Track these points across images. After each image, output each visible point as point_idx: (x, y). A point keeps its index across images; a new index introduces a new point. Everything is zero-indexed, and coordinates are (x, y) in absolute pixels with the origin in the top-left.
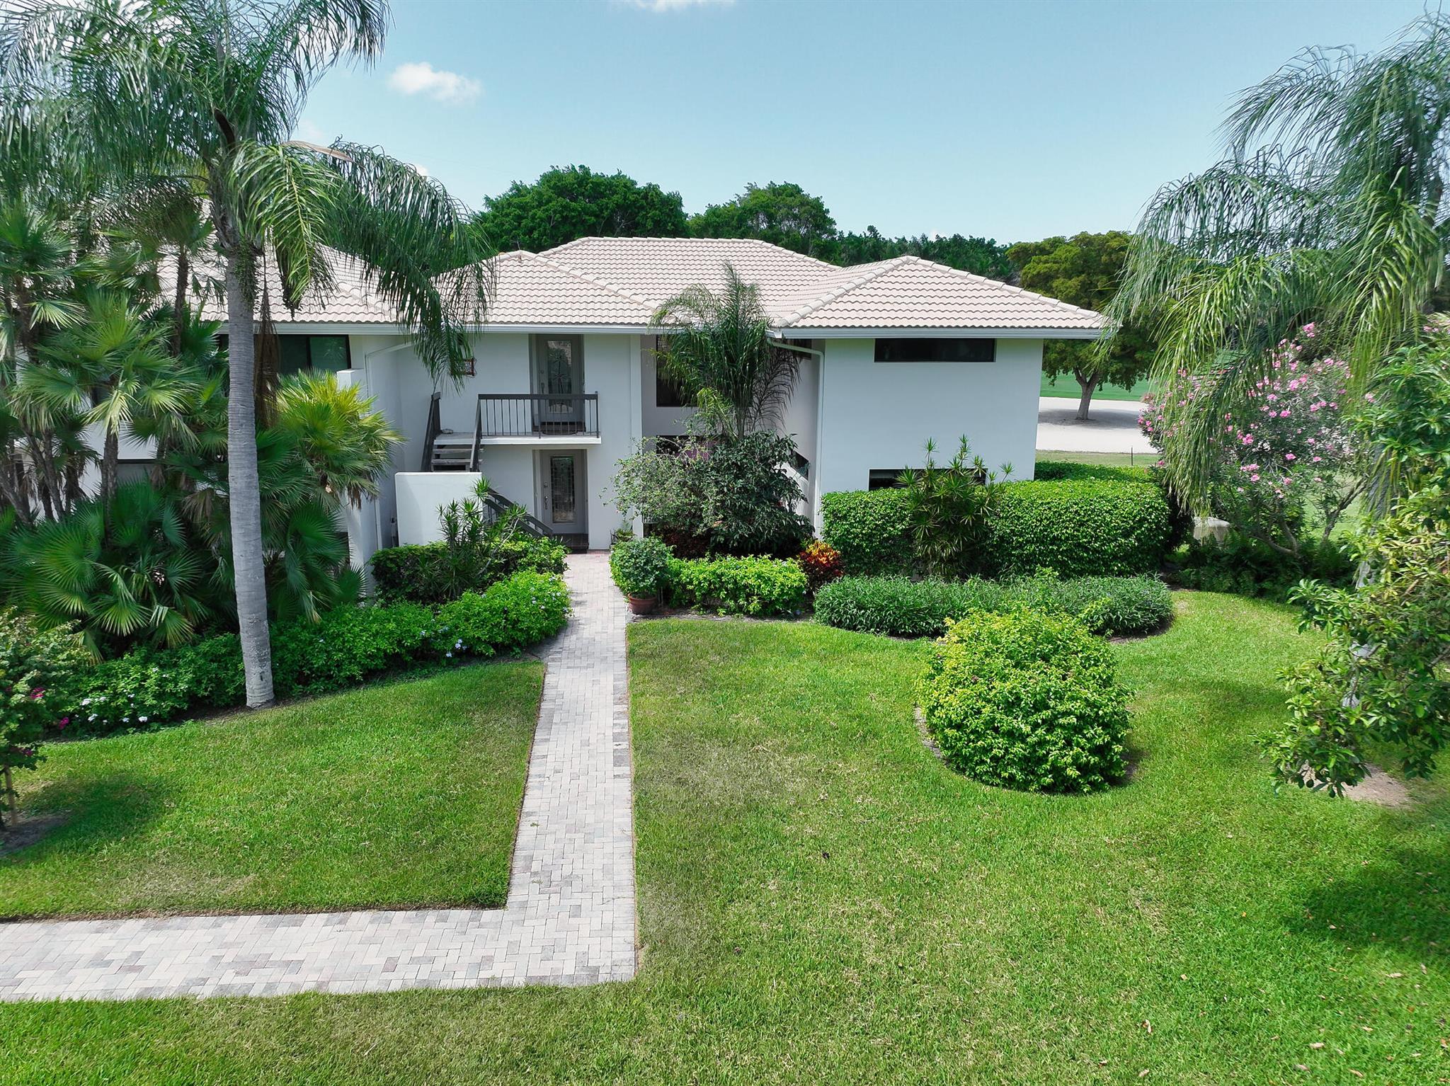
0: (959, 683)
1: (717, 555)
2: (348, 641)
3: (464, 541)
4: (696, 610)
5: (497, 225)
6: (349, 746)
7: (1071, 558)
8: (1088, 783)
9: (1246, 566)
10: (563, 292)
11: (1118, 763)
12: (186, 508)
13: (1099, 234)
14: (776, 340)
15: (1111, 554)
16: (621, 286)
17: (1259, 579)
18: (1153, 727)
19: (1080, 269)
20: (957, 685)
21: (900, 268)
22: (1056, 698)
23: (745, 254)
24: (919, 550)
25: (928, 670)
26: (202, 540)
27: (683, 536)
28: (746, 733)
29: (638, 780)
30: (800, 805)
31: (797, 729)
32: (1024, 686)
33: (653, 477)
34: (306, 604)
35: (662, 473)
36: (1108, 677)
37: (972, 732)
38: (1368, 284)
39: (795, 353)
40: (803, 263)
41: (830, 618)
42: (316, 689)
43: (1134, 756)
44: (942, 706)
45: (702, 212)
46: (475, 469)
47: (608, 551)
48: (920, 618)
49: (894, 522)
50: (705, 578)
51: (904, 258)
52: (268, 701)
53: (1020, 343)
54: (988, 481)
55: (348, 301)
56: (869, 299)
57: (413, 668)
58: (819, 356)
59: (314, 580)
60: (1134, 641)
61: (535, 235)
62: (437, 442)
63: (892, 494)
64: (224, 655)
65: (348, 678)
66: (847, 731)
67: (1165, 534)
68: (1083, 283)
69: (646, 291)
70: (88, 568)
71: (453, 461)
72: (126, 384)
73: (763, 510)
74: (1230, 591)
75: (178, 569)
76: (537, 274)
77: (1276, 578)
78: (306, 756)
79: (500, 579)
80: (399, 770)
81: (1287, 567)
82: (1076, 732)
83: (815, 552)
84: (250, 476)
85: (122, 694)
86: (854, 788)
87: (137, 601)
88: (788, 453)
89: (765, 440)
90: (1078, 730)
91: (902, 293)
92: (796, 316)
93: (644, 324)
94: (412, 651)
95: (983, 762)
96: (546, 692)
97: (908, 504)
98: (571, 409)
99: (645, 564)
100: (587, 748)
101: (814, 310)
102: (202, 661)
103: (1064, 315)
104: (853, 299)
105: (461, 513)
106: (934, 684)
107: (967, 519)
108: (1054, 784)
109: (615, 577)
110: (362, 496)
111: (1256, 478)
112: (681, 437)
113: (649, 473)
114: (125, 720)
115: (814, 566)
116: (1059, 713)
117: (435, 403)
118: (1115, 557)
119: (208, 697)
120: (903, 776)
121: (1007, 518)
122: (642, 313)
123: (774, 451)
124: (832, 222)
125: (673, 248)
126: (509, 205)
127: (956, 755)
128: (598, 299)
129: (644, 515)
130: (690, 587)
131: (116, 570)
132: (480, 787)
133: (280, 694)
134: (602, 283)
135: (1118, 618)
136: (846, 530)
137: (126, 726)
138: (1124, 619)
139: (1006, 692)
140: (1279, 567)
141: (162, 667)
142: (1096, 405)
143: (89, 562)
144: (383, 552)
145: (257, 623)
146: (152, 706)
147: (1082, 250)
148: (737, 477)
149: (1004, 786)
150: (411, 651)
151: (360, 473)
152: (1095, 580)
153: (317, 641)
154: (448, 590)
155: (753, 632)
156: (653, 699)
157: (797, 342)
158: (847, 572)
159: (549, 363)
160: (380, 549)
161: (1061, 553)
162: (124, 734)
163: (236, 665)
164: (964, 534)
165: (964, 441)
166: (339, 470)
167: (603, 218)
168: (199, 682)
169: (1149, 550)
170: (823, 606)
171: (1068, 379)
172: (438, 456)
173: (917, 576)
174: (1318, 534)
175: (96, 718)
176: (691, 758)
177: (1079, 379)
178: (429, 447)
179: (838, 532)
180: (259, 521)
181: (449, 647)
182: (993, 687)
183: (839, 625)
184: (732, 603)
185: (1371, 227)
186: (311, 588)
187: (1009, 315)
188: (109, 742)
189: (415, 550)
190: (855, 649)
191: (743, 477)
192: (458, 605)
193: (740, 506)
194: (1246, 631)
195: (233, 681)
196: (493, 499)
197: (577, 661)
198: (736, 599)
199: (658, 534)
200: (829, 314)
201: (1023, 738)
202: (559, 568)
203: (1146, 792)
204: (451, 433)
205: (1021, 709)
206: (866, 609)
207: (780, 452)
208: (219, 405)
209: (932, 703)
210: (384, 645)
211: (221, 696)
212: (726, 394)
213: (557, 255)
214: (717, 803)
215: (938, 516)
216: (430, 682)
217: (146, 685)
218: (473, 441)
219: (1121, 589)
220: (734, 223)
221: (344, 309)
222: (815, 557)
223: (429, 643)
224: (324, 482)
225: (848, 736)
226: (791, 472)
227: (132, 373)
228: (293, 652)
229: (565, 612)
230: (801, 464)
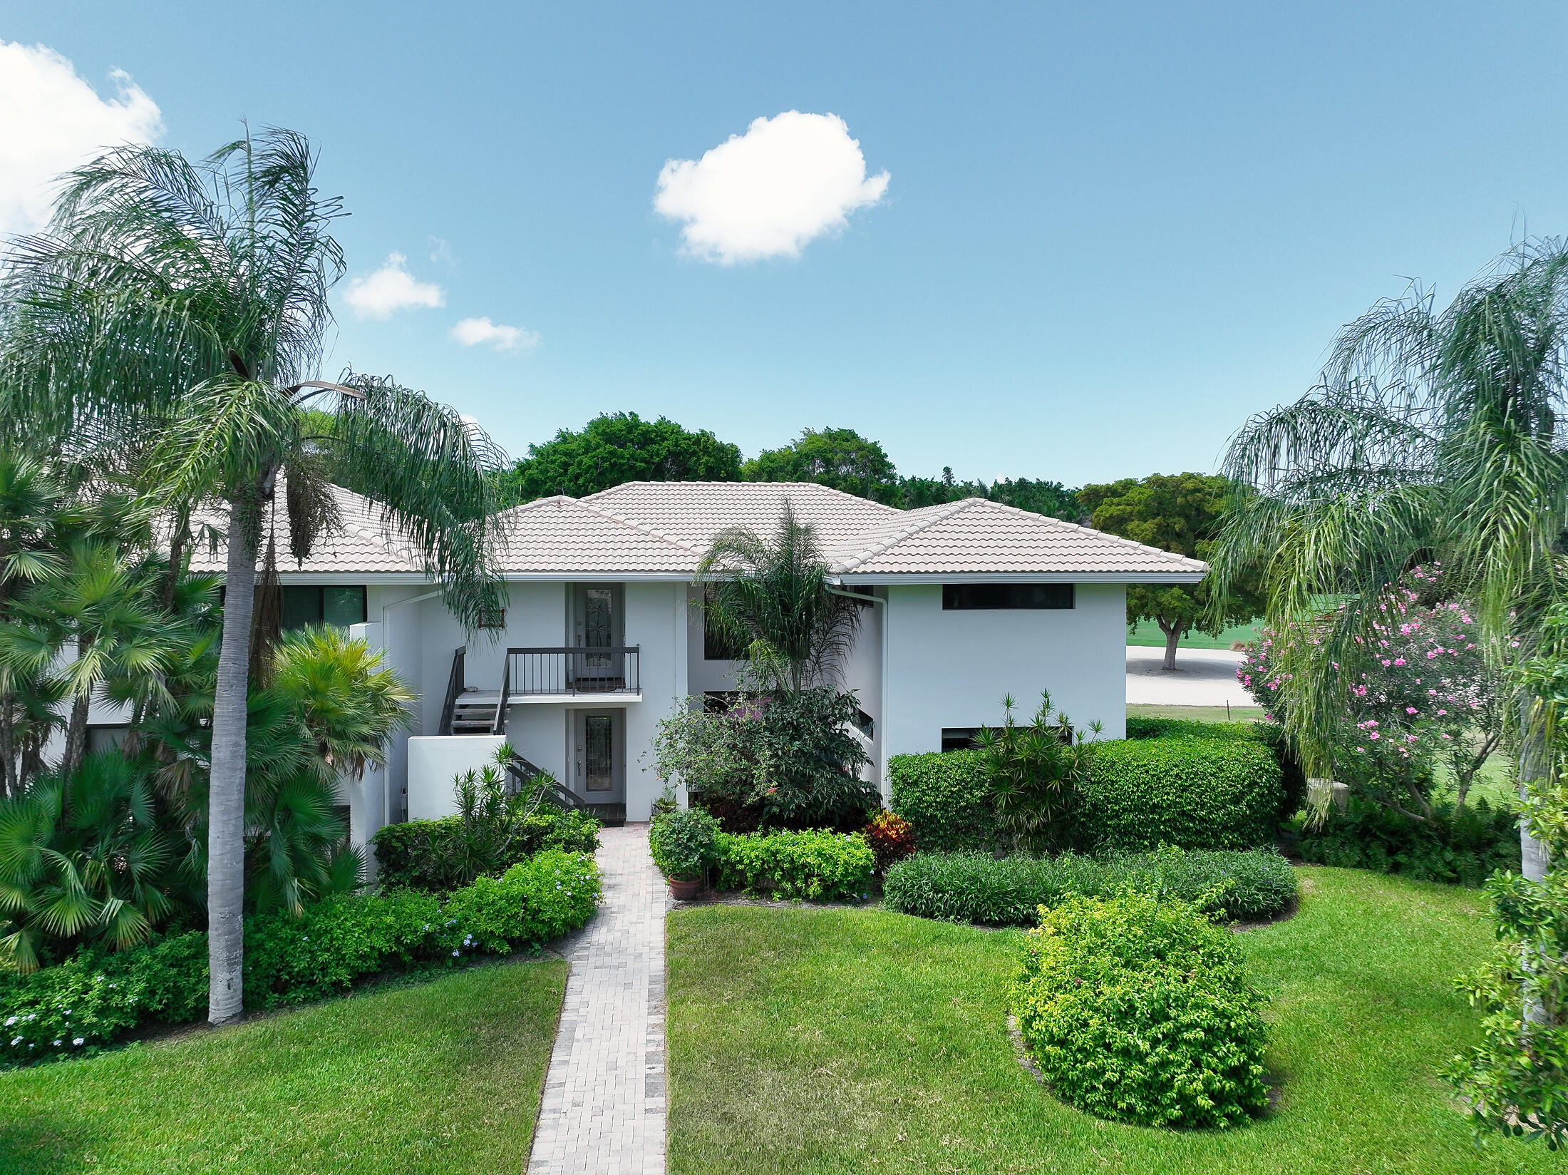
0: (1059, 987)
1: (771, 828)
2: (337, 939)
3: (481, 815)
4: (745, 894)
5: (541, 472)
6: (324, 1073)
7: (1176, 829)
8: (1225, 1115)
9: (1375, 836)
10: (604, 538)
11: (1259, 1089)
12: (159, 783)
13: (1173, 476)
14: (834, 587)
15: (1220, 824)
16: (667, 531)
17: (1391, 851)
18: (1294, 1040)
19: (1155, 511)
20: (1057, 989)
21: (967, 510)
22: (1177, 1005)
23: (800, 497)
24: (1002, 821)
25: (1021, 970)
26: (175, 819)
27: (733, 806)
28: (806, 1052)
29: (675, 1116)
30: (873, 1149)
31: (867, 1045)
32: (1138, 991)
33: (699, 740)
34: (289, 893)
35: (709, 735)
36: (1236, 978)
37: (1080, 1050)
38: (1492, 520)
39: (855, 601)
40: (862, 507)
41: (903, 903)
42: (295, 998)
43: (1276, 1078)
44: (1041, 1017)
45: (757, 458)
46: (499, 732)
47: (647, 823)
48: (1006, 902)
49: (971, 788)
50: (757, 857)
51: (970, 500)
52: (234, 1015)
53: (1102, 588)
54: (1075, 741)
55: (367, 549)
56: (934, 543)
57: (412, 969)
58: (882, 604)
59: (300, 866)
60: (1257, 927)
61: (581, 481)
62: (459, 701)
63: (968, 756)
64: (186, 958)
65: (334, 984)
66: (927, 1048)
67: (1278, 799)
68: (1159, 526)
69: (694, 536)
70: (37, 854)
71: (476, 723)
72: (103, 642)
73: (822, 776)
74: (1359, 865)
75: (142, 854)
76: (576, 520)
77: (1411, 850)
78: (271, 1088)
79: (521, 860)
80: (383, 1106)
81: (1421, 837)
82: (1205, 1050)
83: (883, 825)
84: (236, 744)
85: (57, 1010)
86: (939, 1125)
87: (88, 894)
88: (850, 711)
89: (824, 697)
90: (1206, 1046)
91: (970, 536)
92: (855, 561)
93: (691, 571)
94: (413, 950)
95: (1094, 1088)
96: (568, 999)
97: (987, 767)
98: (610, 663)
99: (689, 840)
100: (614, 1072)
101: (875, 555)
102: (159, 966)
103: (1148, 559)
104: (917, 542)
105: (479, 783)
106: (1029, 986)
107: (1055, 785)
108: (1183, 1118)
109: (654, 855)
110: (366, 765)
111: (1375, 736)
112: (731, 694)
113: (695, 734)
114: (57, 1043)
115: (883, 841)
116: (1182, 1025)
117: (459, 657)
118: (1225, 828)
119: (163, 1011)
120: (997, 1108)
121: (1099, 783)
122: (689, 559)
123: (834, 709)
124: (891, 466)
125: (724, 492)
126: (555, 452)
127: (1061, 1079)
128: (642, 545)
129: (689, 783)
130: (740, 867)
131: (69, 857)
132: (480, 1127)
133: (251, 1006)
134: (647, 528)
135: (1236, 900)
136: (917, 798)
137: (57, 1050)
138: (1243, 901)
139: (1117, 1000)
140: (1413, 837)
141: (110, 974)
142: (1183, 654)
143: (37, 847)
144: (389, 829)
145: (230, 918)
146: (92, 1025)
147: (1156, 492)
148: (793, 739)
149: (1122, 1120)
150: (411, 949)
151: (365, 739)
152: (1206, 855)
153: (300, 939)
154: (461, 872)
155: (815, 921)
156: (694, 1008)
157: (858, 589)
158: (920, 847)
159: (588, 615)
160: (387, 824)
161: (1164, 823)
162: (53, 1061)
163: (200, 970)
164: (1051, 802)
165: (1046, 696)
166: (341, 736)
167: (653, 463)
168: (153, 992)
169: (1263, 818)
170: (894, 889)
171: (1150, 627)
172: (459, 718)
173: (999, 851)
174: (1453, 798)
175: (21, 1042)
176: (740, 1085)
177: (1162, 626)
178: (449, 707)
179: (908, 800)
180: (243, 796)
181: (456, 944)
182: (1101, 993)
183: (913, 911)
184: (789, 886)
185: (1486, 459)
186: (296, 874)
187: (1086, 558)
188: (31, 1072)
189: (426, 826)
190: (933, 941)
191: (800, 738)
192: (469, 893)
193: (796, 772)
194: (1386, 915)
195: (195, 990)
196: (518, 766)
197: (607, 959)
198: (792, 880)
199: (704, 805)
200: (892, 558)
201: (1141, 1057)
202: (590, 845)
203: (1297, 1128)
204: (475, 691)
205: (1136, 1021)
206: (944, 892)
207: (840, 710)
208: (207, 664)
209: (1028, 1012)
210: (379, 942)
211: (178, 1009)
212: (780, 647)
213: (600, 500)
214: (771, 1147)
215: (1020, 782)
216: (430, 988)
217: (87, 997)
218: (499, 701)
219: (1236, 866)
220: (790, 468)
221: (362, 558)
222: (883, 831)
223: (433, 939)
224: (323, 750)
225: (929, 1055)
226: (854, 732)
227: (110, 630)
228: (269, 953)
229: (595, 899)
230: (865, 722)
